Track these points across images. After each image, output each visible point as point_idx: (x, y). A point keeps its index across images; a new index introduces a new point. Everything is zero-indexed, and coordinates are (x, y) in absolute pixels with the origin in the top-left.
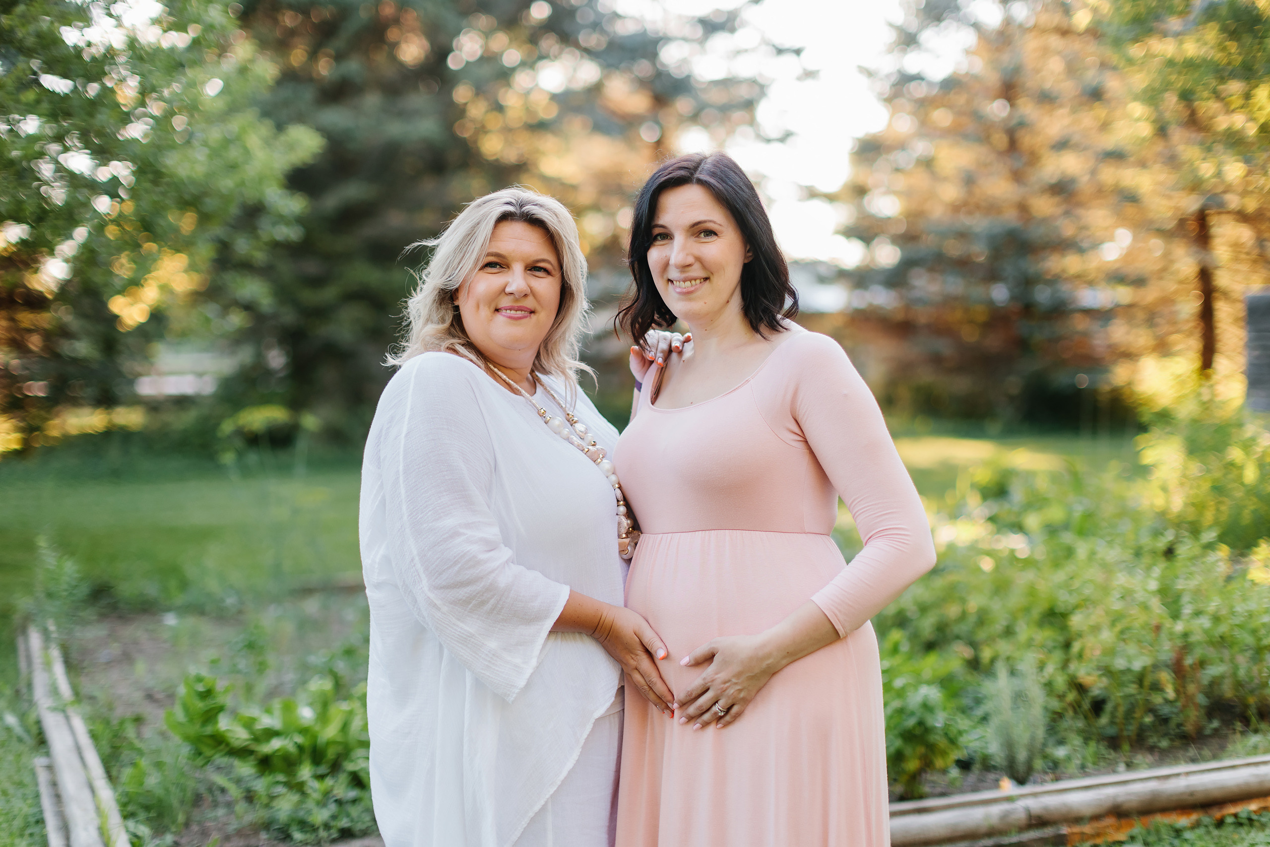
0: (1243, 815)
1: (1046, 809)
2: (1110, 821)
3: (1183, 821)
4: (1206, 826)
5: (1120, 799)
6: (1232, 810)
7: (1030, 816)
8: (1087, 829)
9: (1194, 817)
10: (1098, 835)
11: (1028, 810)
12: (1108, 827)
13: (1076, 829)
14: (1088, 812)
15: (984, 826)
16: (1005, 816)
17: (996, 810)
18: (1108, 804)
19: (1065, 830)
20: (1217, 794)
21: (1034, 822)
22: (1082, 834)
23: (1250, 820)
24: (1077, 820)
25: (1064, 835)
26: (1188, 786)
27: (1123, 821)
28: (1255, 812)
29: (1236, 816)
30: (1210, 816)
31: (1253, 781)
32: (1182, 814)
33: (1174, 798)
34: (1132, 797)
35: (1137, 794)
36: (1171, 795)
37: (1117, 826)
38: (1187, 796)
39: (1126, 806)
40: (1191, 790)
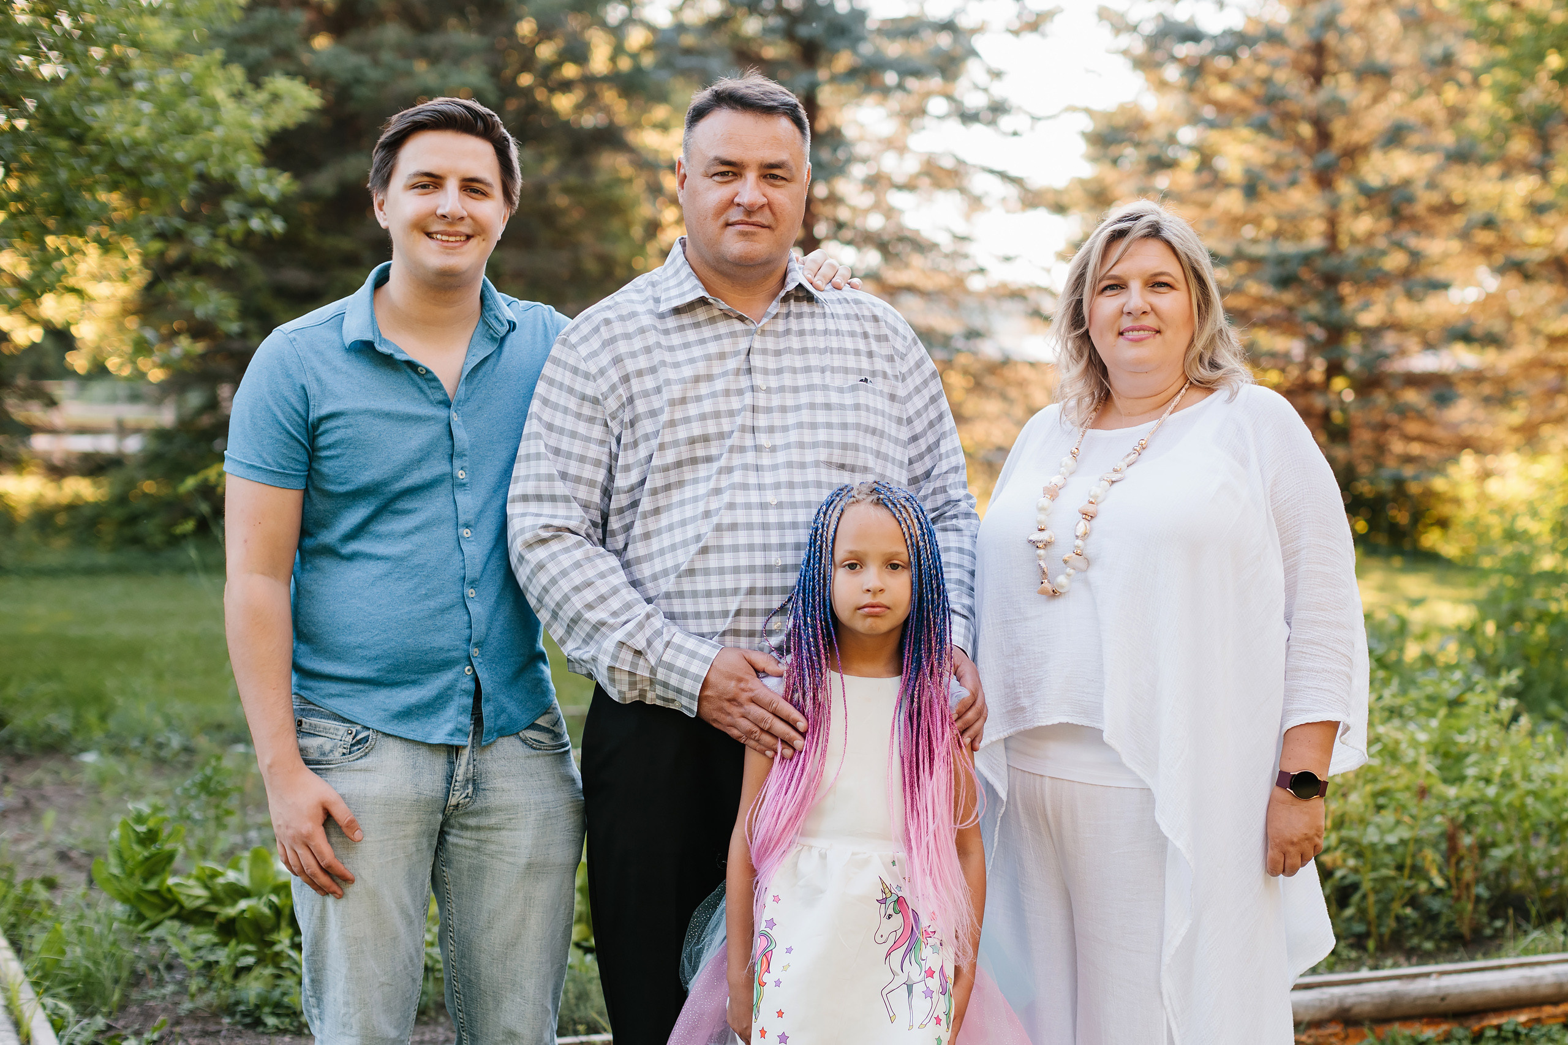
0: (1511, 1027)
2: (1334, 1029)
3: (1429, 1033)
4: (1459, 1040)
5: (1349, 1002)
6: (1495, 1021)
9: (1444, 1027)
12: (1331, 1035)
18: (1336, 1006)
20: (1474, 1000)
23: (1517, 1034)
26: (1438, 988)
27: (1351, 1031)
28: (1524, 1024)
29: (1499, 1028)
30: (1467, 1028)
31: (1523, 984)
32: (1429, 1024)
33: (1419, 1002)
34: (1364, 999)
35: (1371, 995)
36: (1416, 999)
37: (1342, 1035)
38: (1436, 1001)
39: (1356, 1010)
40: (1442, 993)
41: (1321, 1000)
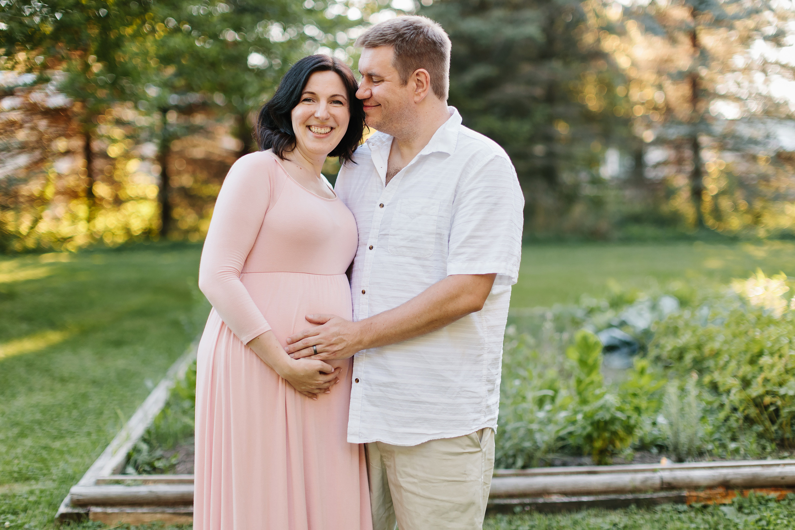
1: (674, 478)
2: (721, 490)
3: (773, 494)
5: (729, 477)
7: (662, 483)
8: (702, 494)
9: (783, 493)
10: (709, 499)
11: (662, 479)
12: (717, 494)
13: (694, 494)
14: (704, 483)
15: (630, 486)
16: (644, 481)
17: (640, 477)
18: (721, 479)
19: (685, 493)
21: (665, 486)
22: (698, 497)
24: (696, 487)
25: (684, 497)
26: (780, 473)
27: (729, 492)
32: (773, 490)
33: (769, 479)
34: (738, 476)
35: (742, 474)
36: (767, 478)
37: (724, 494)
38: (779, 479)
39: (733, 481)
40: (782, 475)
41: (714, 476)
